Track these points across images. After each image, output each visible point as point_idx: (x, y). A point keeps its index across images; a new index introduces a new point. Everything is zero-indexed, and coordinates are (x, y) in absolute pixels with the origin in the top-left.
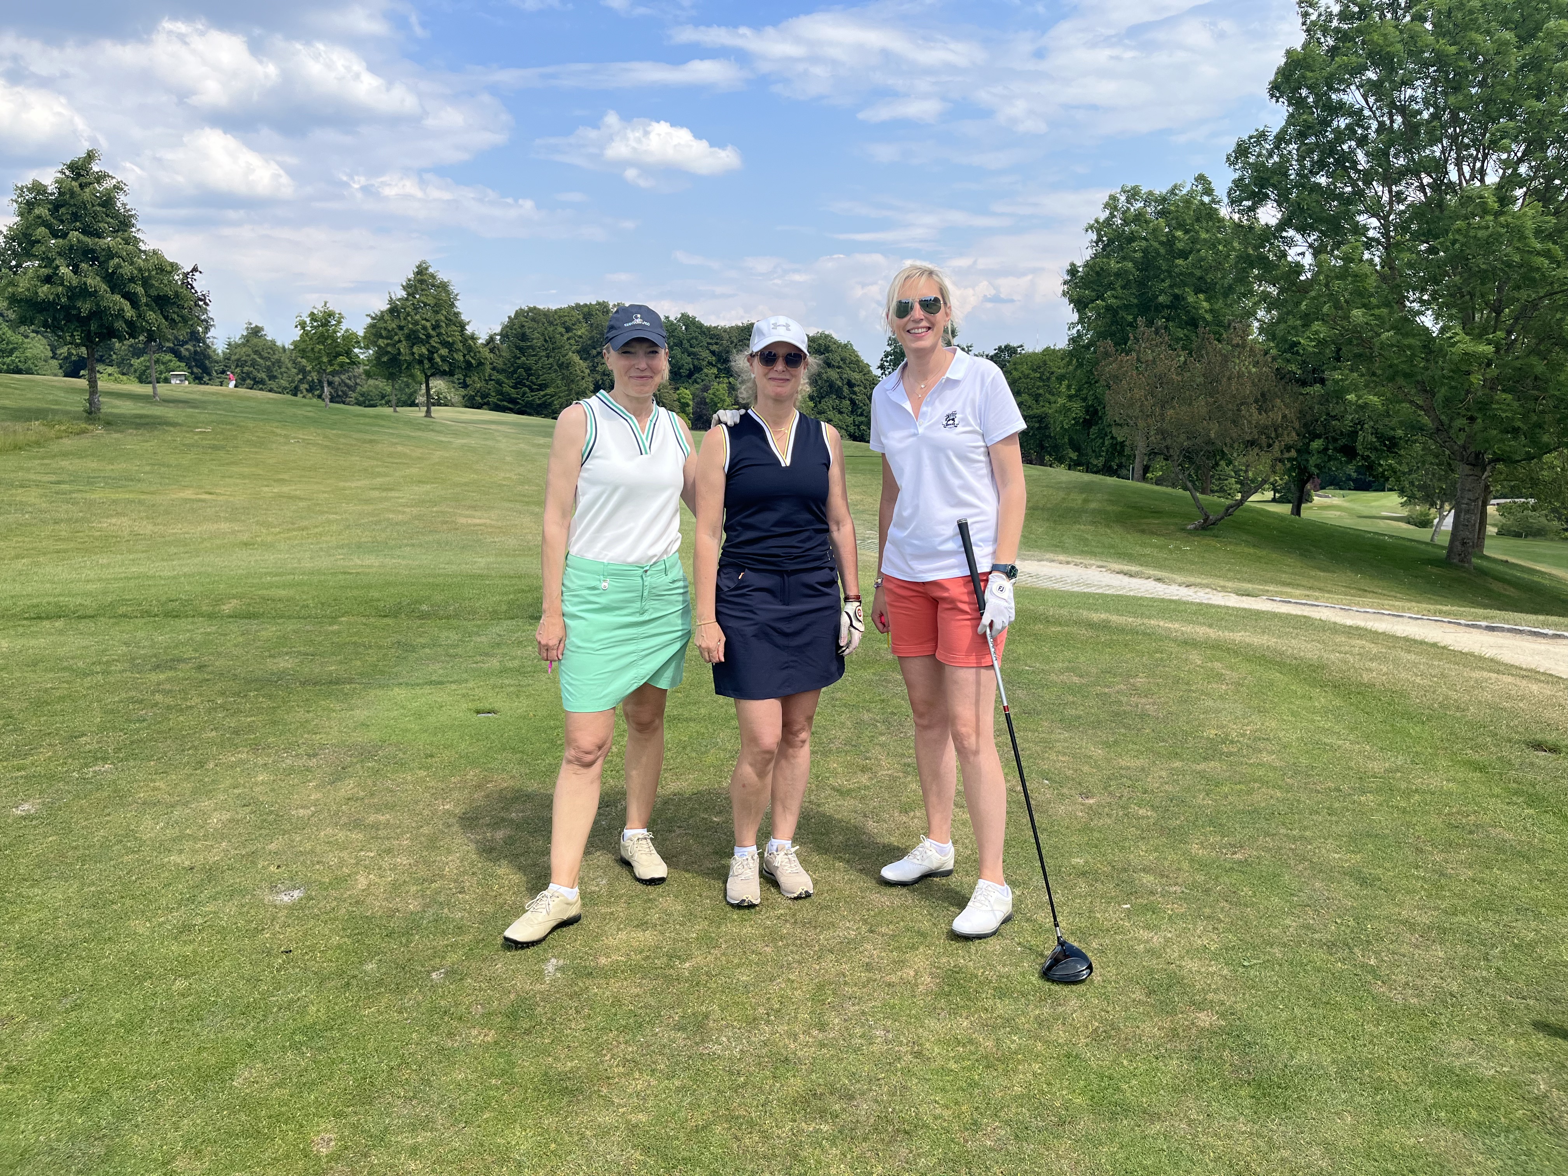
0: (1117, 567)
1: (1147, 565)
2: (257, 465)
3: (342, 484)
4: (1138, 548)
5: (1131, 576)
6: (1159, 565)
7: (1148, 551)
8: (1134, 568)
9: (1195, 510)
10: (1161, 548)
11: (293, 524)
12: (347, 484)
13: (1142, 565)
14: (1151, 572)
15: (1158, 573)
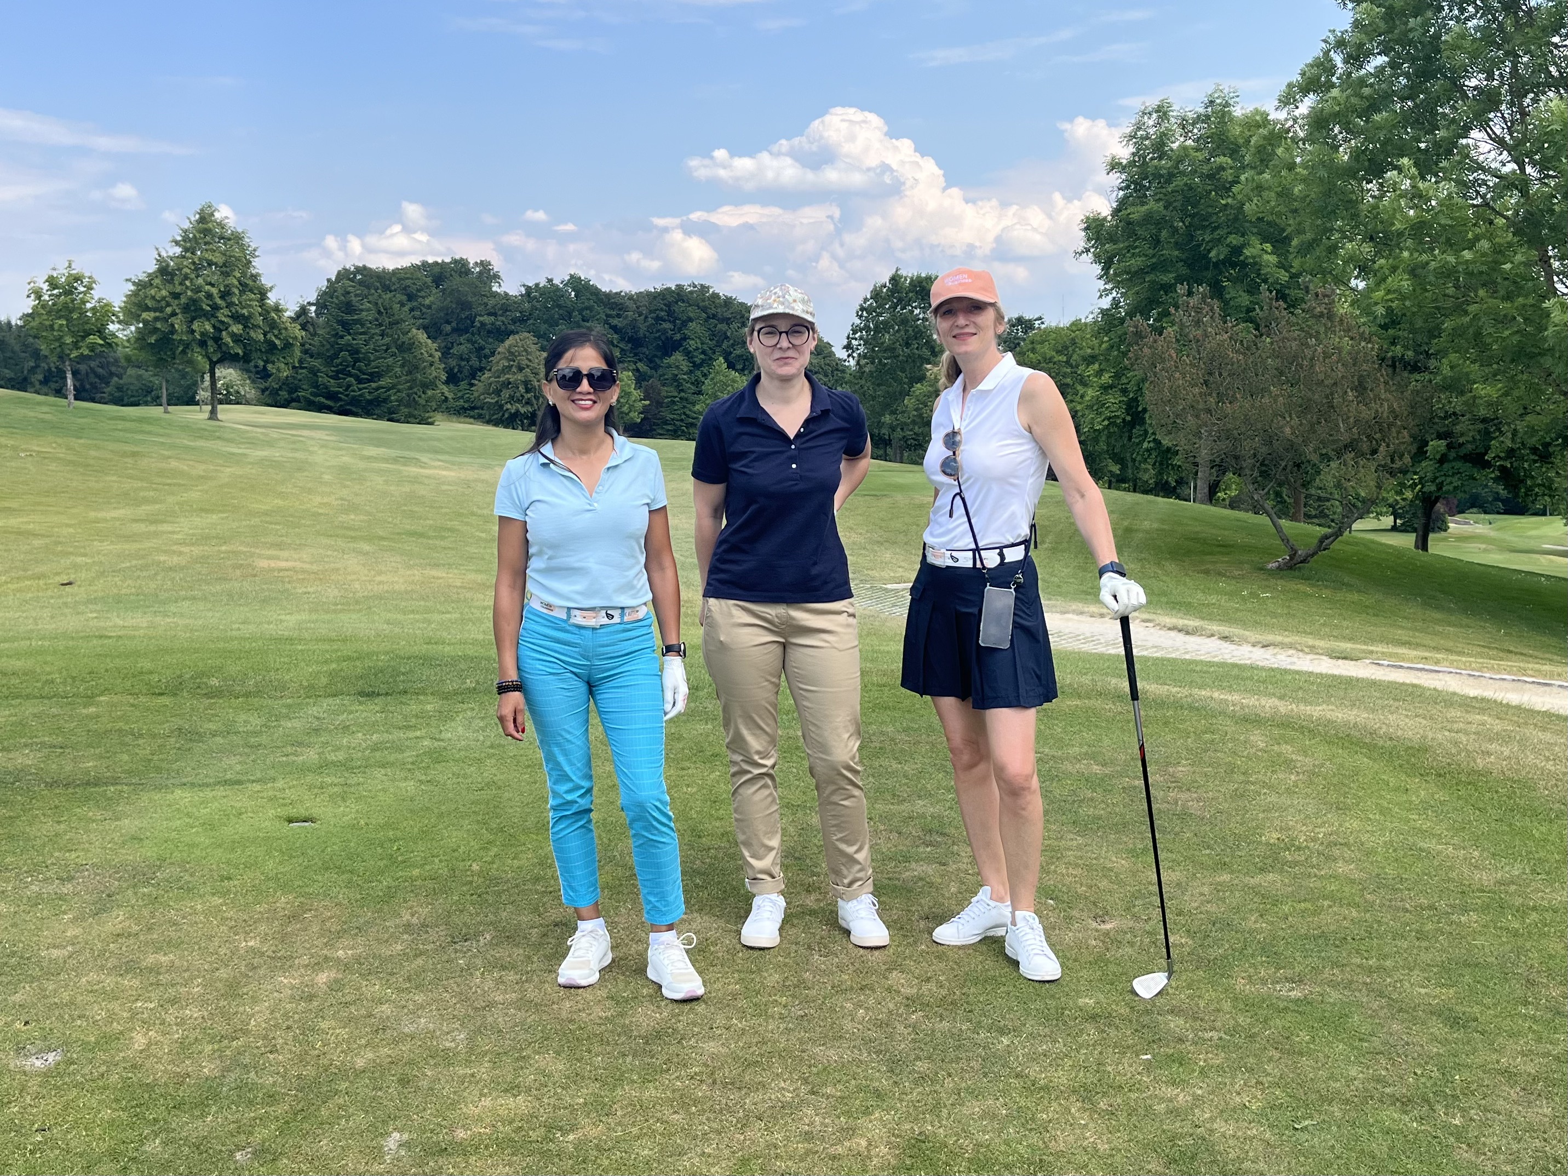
0: (1169, 620)
1: (1210, 618)
3: (92, 514)
4: (1200, 595)
5: (1188, 633)
6: (1226, 618)
7: (1213, 599)
8: (1192, 623)
9: (1279, 542)
10: (1231, 594)
11: (25, 570)
12: (101, 515)
13: (1203, 619)
14: (1214, 627)
15: (1225, 629)
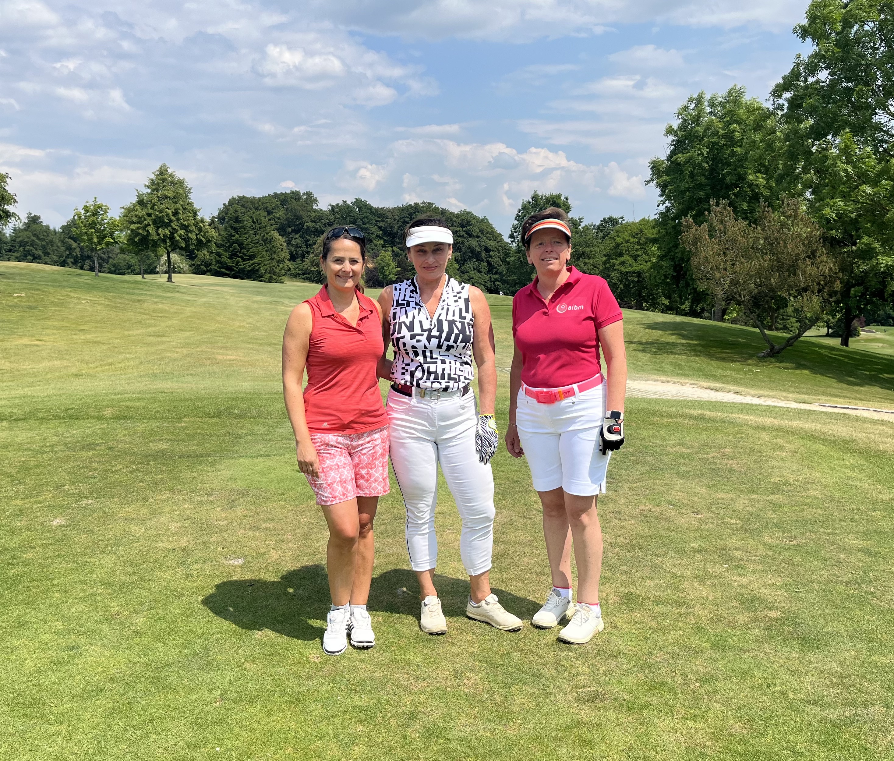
0: (705, 384)
1: (728, 383)
2: (63, 320)
3: (126, 333)
4: (720, 371)
5: (716, 390)
6: (736, 382)
7: (728, 373)
8: (718, 385)
9: (764, 342)
10: (738, 371)
12: (130, 333)
13: (724, 383)
14: (731, 387)
15: (737, 389)
